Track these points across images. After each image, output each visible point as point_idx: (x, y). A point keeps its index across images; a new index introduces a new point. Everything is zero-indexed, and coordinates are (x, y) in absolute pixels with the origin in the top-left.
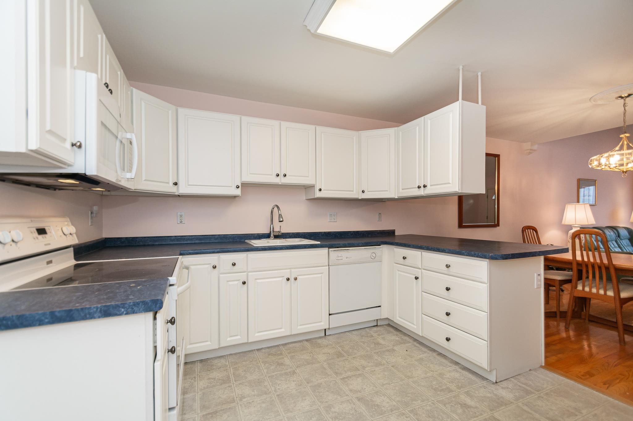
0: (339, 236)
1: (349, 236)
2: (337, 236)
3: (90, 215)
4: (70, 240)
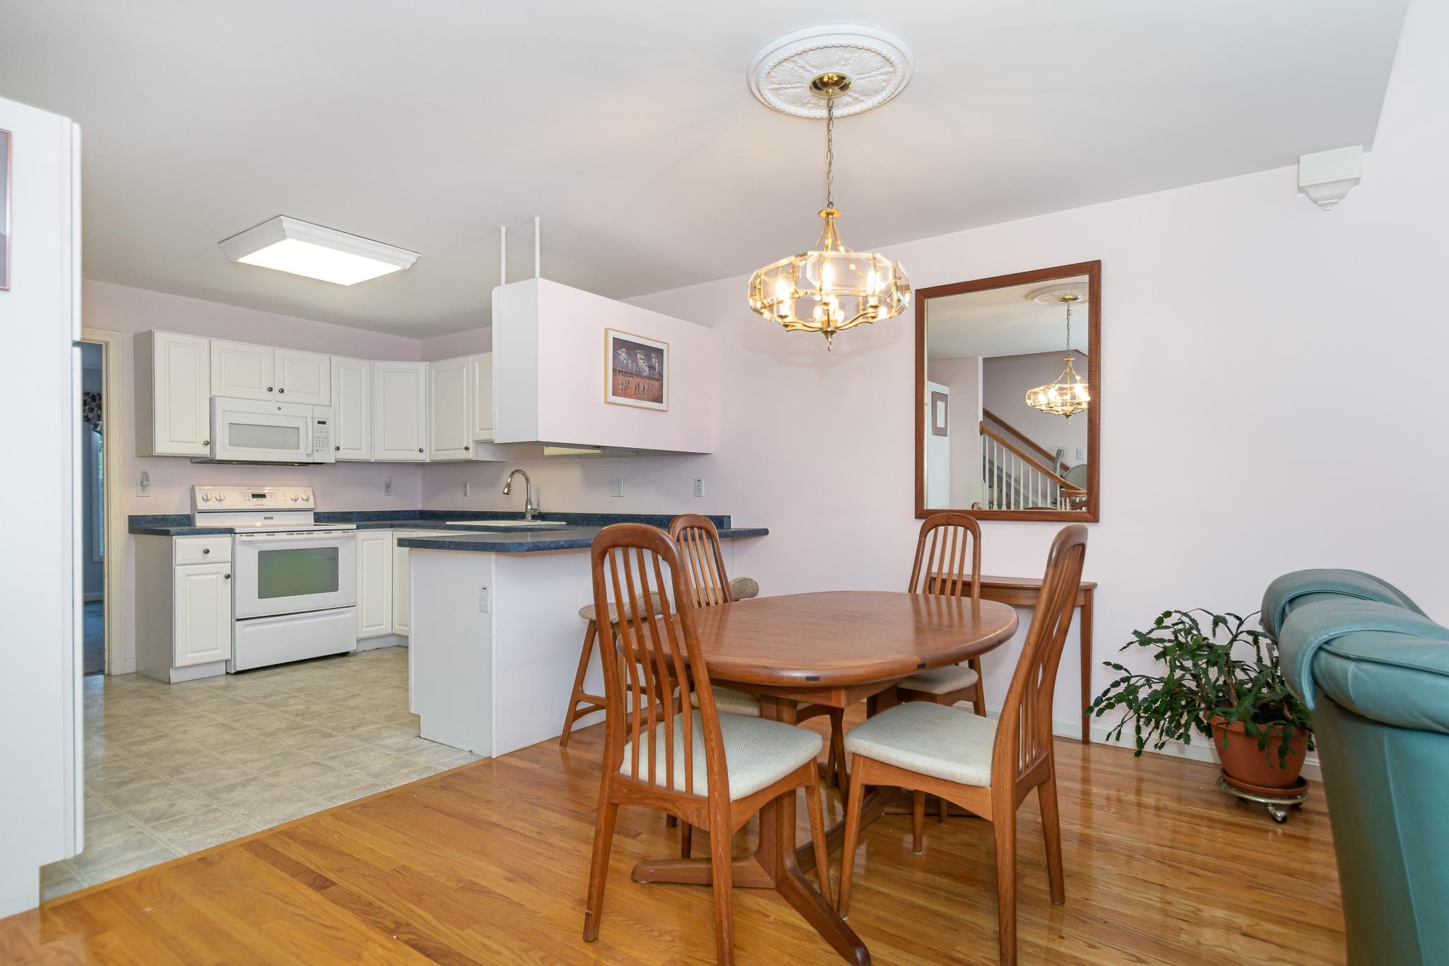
3: (384, 486)
4: (301, 504)
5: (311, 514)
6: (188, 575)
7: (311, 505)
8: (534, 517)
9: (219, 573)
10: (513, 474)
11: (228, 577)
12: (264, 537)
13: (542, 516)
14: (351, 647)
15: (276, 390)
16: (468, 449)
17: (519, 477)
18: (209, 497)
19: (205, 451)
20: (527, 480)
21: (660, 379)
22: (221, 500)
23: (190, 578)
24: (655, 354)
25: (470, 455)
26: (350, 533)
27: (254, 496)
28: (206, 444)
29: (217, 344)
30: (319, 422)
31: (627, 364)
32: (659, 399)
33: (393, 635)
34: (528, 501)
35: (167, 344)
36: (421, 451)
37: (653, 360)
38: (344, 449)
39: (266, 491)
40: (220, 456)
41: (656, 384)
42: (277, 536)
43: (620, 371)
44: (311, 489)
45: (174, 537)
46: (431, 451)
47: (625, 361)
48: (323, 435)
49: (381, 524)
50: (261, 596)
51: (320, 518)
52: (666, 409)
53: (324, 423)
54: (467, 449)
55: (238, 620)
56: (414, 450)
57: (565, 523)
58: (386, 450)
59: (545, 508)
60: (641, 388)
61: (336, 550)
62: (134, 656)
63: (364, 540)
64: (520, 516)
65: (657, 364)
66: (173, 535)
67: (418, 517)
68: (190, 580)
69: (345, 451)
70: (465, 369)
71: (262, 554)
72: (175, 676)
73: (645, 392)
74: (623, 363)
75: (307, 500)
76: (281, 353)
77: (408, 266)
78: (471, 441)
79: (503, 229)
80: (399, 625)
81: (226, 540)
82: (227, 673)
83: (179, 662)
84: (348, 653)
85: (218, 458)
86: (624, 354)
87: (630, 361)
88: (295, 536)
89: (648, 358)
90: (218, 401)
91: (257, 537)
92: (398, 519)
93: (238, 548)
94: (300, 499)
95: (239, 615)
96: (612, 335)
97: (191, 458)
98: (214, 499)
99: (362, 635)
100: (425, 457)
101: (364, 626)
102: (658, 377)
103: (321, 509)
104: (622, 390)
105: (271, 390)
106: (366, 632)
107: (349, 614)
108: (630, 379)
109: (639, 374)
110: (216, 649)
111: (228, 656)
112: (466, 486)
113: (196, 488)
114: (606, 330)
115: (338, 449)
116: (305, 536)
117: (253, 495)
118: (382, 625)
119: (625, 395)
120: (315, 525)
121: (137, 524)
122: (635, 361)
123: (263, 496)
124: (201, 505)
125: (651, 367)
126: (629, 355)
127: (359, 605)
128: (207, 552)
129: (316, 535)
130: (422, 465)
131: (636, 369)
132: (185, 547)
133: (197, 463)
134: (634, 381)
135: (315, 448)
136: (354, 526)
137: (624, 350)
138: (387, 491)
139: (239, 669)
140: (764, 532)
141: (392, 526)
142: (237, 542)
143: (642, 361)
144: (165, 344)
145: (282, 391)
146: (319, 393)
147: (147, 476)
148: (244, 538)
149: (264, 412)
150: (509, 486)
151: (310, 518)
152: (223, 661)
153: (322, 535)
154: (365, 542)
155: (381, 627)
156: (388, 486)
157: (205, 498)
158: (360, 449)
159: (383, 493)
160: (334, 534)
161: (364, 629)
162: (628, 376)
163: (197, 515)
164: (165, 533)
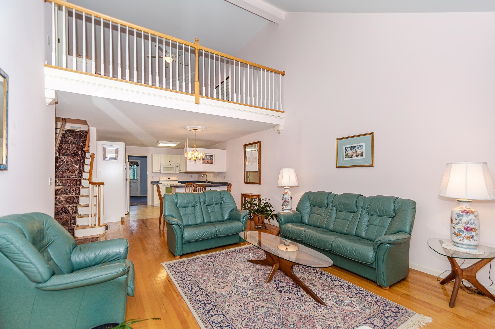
5: (177, 181)
7: (177, 180)
8: (208, 182)
10: (203, 175)
11: (161, 191)
12: (166, 185)
15: (170, 162)
19: (160, 172)
20: (206, 176)
21: (212, 160)
27: (168, 178)
29: (161, 155)
32: (212, 163)
34: (207, 179)
40: (162, 172)
43: (203, 160)
44: (176, 177)
48: (177, 168)
51: (179, 182)
52: (214, 165)
53: (178, 166)
64: (205, 182)
71: (166, 188)
73: (209, 162)
76: (171, 155)
77: (178, 144)
79: (185, 140)
83: (154, 203)
87: (205, 158)
90: (161, 164)
93: (163, 187)
94: (175, 179)
98: (162, 179)
103: (179, 180)
109: (208, 160)
113: (160, 177)
115: (180, 170)
119: (205, 163)
121: (151, 183)
123: (170, 178)
124: (160, 180)
125: (210, 158)
134: (206, 161)
135: (176, 171)
138: (191, 177)
143: (208, 157)
144: (154, 156)
145: (171, 162)
146: (177, 162)
147: (153, 176)
148: (163, 185)
149: (169, 165)
150: (202, 177)
158: (184, 170)
159: (190, 178)
163: (160, 181)
164: (153, 184)
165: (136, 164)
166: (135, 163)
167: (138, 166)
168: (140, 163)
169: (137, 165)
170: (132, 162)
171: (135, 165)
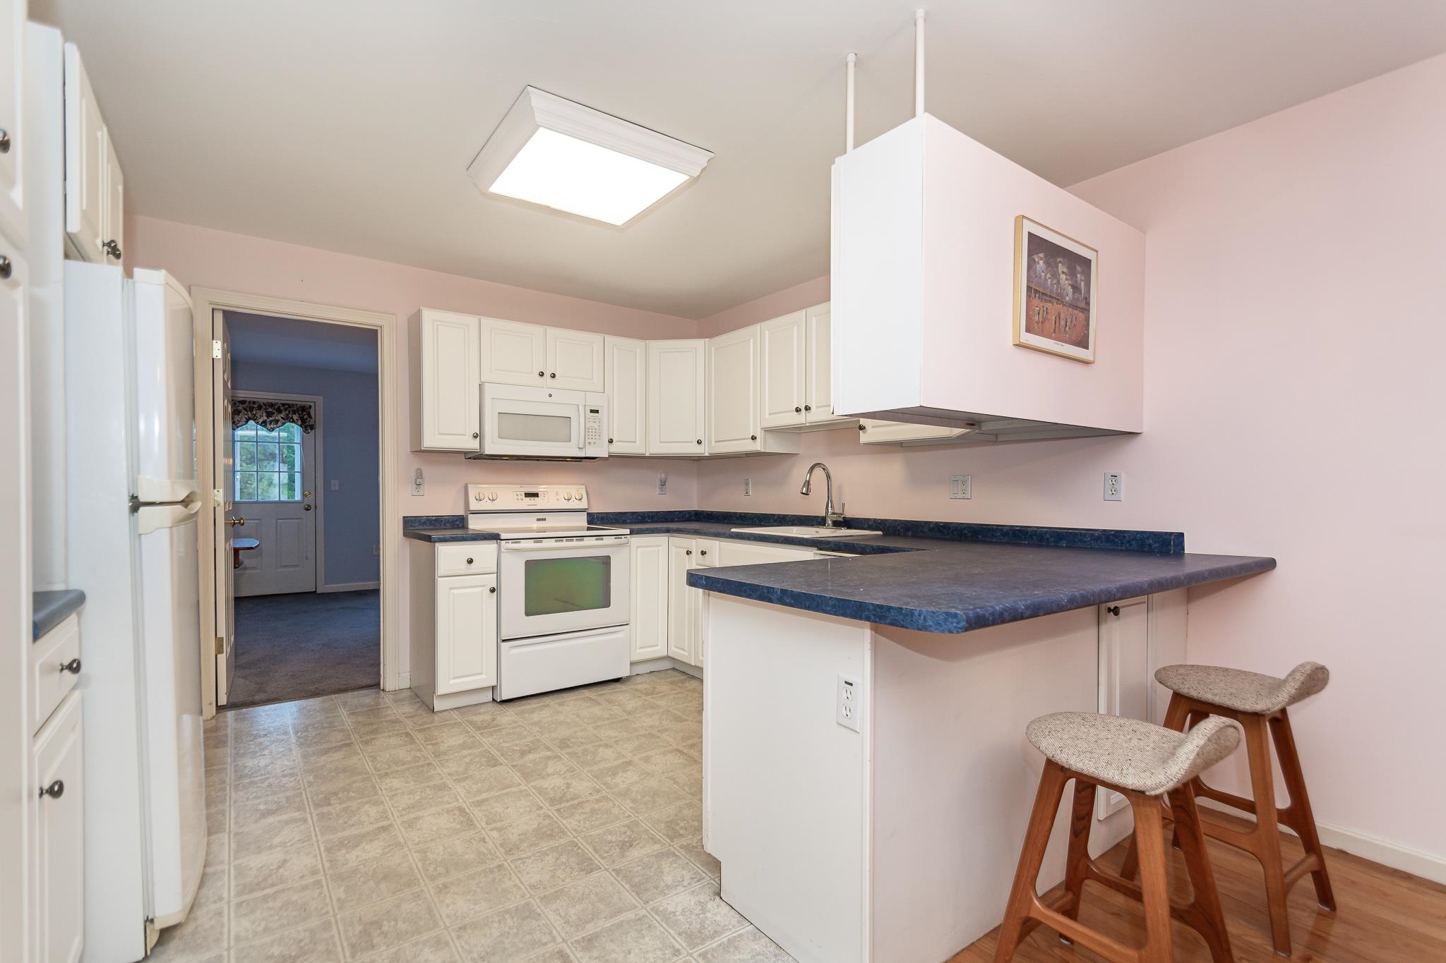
0: (969, 534)
1: (996, 536)
2: (966, 534)
3: (658, 483)
4: (574, 504)
5: (584, 516)
6: (451, 589)
7: (584, 505)
8: (837, 524)
9: (483, 586)
10: (812, 468)
11: (493, 590)
12: (532, 544)
13: (848, 523)
14: (624, 672)
15: (547, 375)
16: (756, 438)
17: (818, 472)
18: (482, 497)
19: (473, 445)
20: (828, 477)
21: (1086, 310)
22: (493, 500)
23: (455, 591)
24: (1080, 265)
25: (758, 446)
26: (623, 540)
27: (527, 495)
28: (475, 436)
29: (485, 321)
30: (592, 411)
31: (1046, 280)
32: (1083, 343)
33: (668, 658)
34: (830, 503)
35: (435, 323)
36: (699, 442)
37: (1079, 276)
38: (618, 441)
39: (540, 489)
40: (489, 450)
41: (1081, 316)
42: (546, 543)
43: (1037, 291)
44: (584, 487)
45: (437, 544)
46: (710, 442)
47: (1043, 274)
48: (596, 426)
49: (656, 529)
50: (529, 613)
51: (594, 520)
52: (1090, 358)
53: (597, 412)
54: (754, 438)
55: (504, 641)
56: (691, 442)
57: (880, 533)
58: (661, 442)
59: (851, 513)
60: (1063, 323)
61: (608, 558)
62: (409, 670)
63: (638, 547)
64: (819, 522)
65: (1083, 284)
66: (435, 542)
67: (693, 518)
68: (453, 594)
69: (618, 443)
70: (752, 340)
71: (529, 564)
72: (438, 705)
73: (1067, 328)
74: (1041, 277)
75: (580, 499)
76: (553, 332)
77: (696, 173)
78: (759, 429)
80: (676, 647)
81: (491, 547)
82: (493, 699)
83: (442, 688)
84: (621, 678)
85: (487, 452)
86: (1041, 262)
87: (1049, 275)
88: (565, 543)
89: (1072, 273)
90: (487, 386)
91: (524, 544)
92: (672, 521)
93: (504, 557)
94: (573, 499)
95: (504, 636)
96: (1028, 227)
97: (465, 453)
98: (487, 499)
99: (635, 658)
100: (704, 450)
101: (638, 647)
102: (1082, 305)
103: (597, 509)
104: (1038, 323)
105: (542, 374)
106: (640, 654)
107: (621, 634)
108: (1048, 305)
110: (481, 674)
111: (494, 683)
112: (747, 484)
113: (469, 486)
114: (1020, 219)
115: (611, 441)
116: (575, 543)
117: (525, 494)
118: (656, 646)
119: (1041, 333)
120: (589, 529)
121: (411, 526)
122: (1055, 275)
123: (536, 495)
124: (474, 505)
125: (1076, 288)
126: (1047, 264)
127: (632, 624)
128: (470, 561)
129: (587, 542)
130: (698, 459)
131: (1057, 289)
132: (449, 555)
133: (470, 458)
135: (587, 441)
136: (628, 531)
137: (1042, 255)
138: (662, 489)
139: (504, 698)
140: (1268, 565)
141: (668, 531)
142: (503, 550)
143: (1063, 277)
144: (433, 323)
145: (553, 376)
146: (592, 379)
147: (421, 474)
148: (511, 545)
149: (534, 400)
150: (807, 484)
151: (582, 520)
152: (489, 687)
153: (592, 541)
154: (639, 550)
155: (656, 648)
156: (663, 484)
157: (478, 498)
158: (635, 442)
159: (658, 491)
160: (607, 541)
161: (638, 651)
162: (1046, 301)
163: (470, 516)
164: (429, 539)
165: (295, 417)
166: (294, 412)
167: (307, 426)
168: (319, 415)
169: (303, 421)
170: (272, 405)
171: (293, 422)
